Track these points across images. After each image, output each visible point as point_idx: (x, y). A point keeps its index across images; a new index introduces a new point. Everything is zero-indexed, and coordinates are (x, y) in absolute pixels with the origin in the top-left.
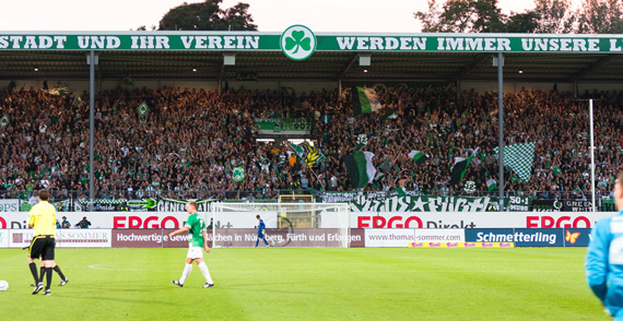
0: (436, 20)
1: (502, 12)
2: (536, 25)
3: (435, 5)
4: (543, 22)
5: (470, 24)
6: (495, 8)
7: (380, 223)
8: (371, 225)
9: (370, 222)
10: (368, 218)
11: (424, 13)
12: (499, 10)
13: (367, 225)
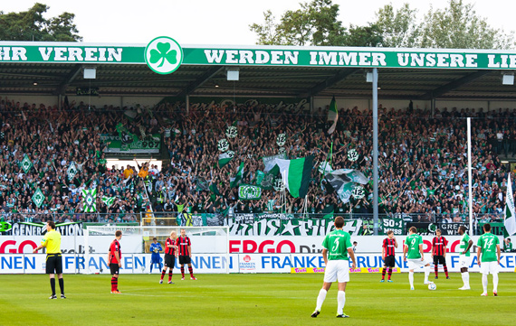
0: (273, 32)
1: (343, 25)
2: (380, 39)
3: (271, 17)
4: (387, 37)
5: (311, 37)
6: (334, 20)
7: (250, 247)
8: (241, 250)
9: (241, 247)
10: (238, 242)
11: (259, 24)
12: (340, 23)
13: (237, 250)
